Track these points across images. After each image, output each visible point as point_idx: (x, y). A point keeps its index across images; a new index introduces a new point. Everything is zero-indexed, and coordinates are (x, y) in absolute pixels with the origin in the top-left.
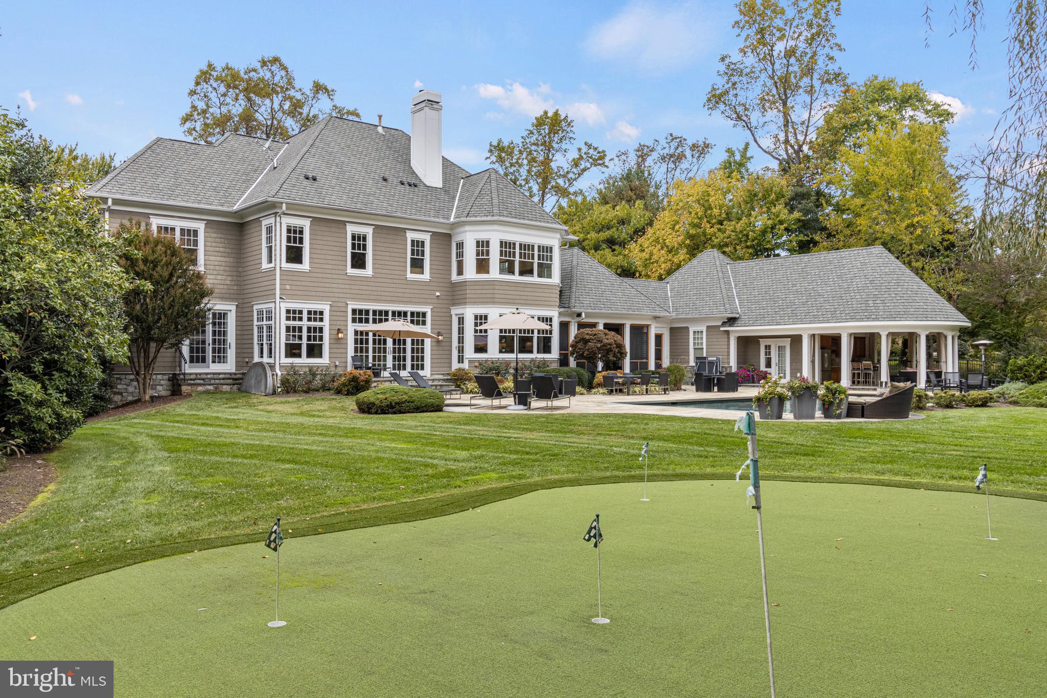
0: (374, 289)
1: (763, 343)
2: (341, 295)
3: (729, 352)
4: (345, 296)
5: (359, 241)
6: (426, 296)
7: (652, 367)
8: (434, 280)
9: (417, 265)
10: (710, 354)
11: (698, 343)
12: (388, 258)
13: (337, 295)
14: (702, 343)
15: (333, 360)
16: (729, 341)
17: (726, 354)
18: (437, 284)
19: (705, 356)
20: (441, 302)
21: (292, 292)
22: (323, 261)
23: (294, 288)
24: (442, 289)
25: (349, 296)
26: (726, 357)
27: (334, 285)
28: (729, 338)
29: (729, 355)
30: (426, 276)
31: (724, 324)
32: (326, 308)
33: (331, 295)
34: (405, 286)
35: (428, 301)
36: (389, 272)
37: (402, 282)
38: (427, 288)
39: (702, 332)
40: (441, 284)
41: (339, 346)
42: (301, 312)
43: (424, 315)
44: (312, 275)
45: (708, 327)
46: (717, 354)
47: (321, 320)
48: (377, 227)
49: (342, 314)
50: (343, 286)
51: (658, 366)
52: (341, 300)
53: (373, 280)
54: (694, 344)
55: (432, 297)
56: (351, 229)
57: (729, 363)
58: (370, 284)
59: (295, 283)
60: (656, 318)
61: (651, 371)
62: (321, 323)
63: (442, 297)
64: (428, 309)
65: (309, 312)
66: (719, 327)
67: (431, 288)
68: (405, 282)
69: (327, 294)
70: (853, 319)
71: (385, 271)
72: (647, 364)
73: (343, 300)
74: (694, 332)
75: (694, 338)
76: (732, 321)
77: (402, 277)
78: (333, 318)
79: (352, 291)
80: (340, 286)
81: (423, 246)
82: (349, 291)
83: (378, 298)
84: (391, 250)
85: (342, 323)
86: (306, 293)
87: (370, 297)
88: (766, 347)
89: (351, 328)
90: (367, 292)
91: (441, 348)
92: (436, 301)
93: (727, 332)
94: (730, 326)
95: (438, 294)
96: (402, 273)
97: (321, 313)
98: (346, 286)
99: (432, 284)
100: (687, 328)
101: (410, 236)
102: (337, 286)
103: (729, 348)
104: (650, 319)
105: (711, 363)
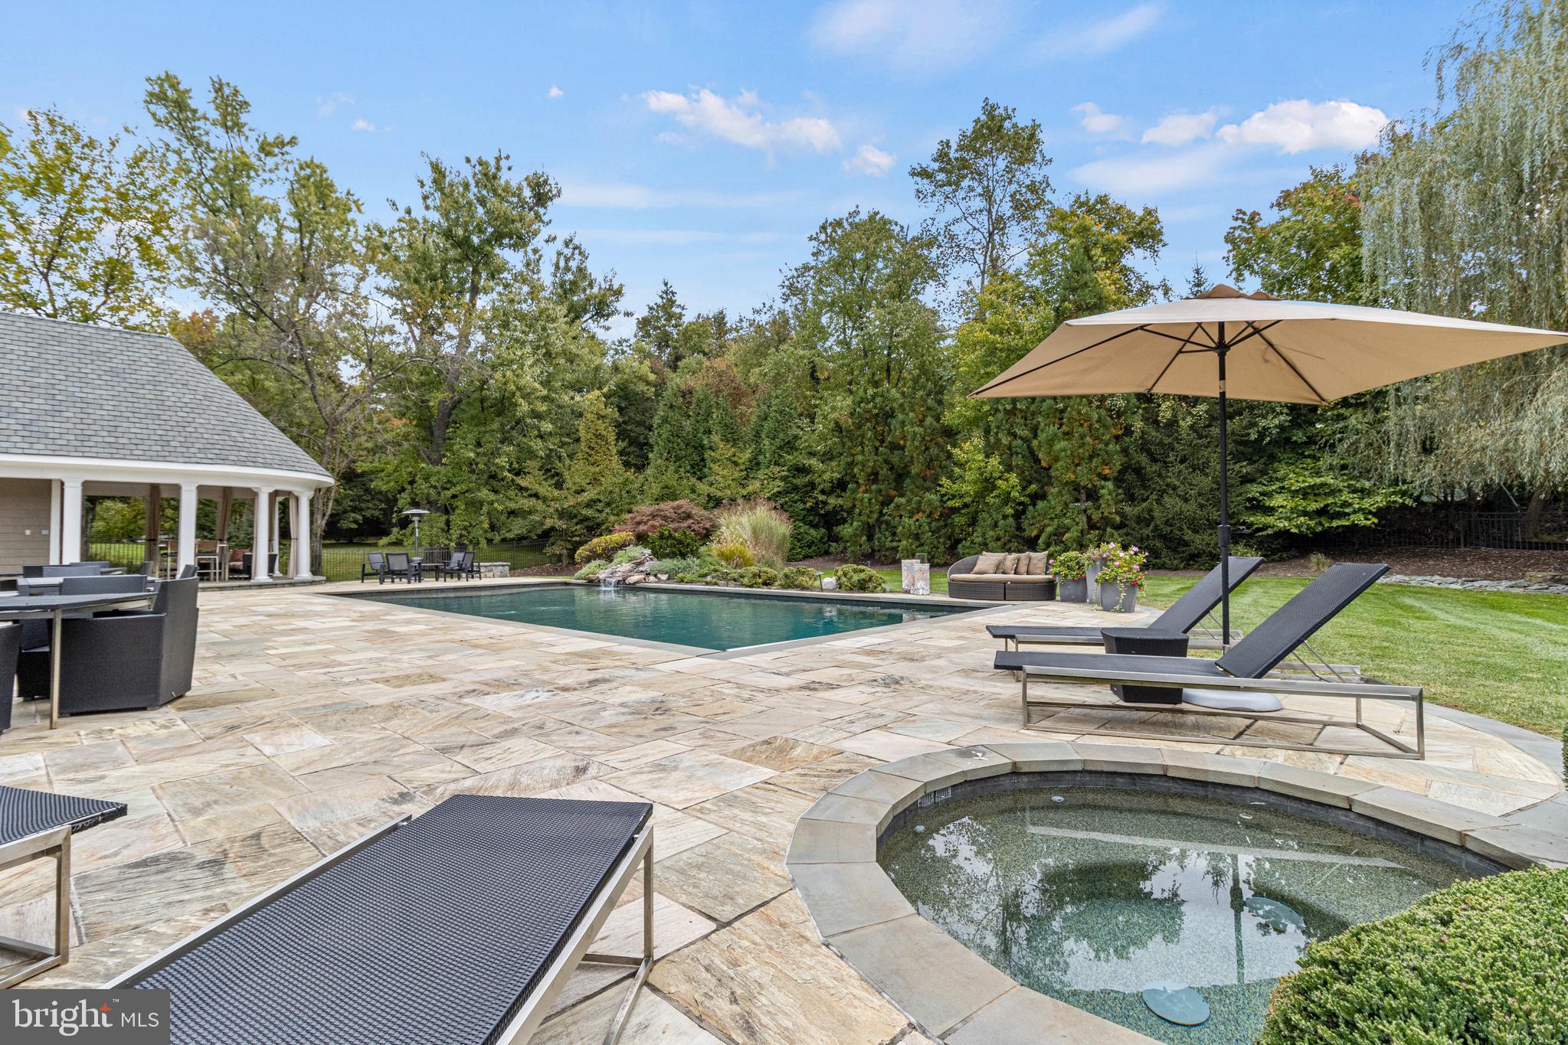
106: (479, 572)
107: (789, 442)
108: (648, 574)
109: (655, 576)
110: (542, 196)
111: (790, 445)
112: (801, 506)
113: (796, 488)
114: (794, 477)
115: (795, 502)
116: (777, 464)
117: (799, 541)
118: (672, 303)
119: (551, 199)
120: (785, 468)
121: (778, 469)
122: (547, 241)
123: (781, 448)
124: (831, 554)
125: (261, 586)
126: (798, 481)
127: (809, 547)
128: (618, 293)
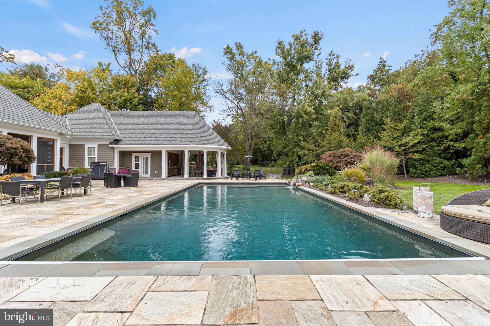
1: (134, 155)
3: (114, 160)
7: (57, 169)
10: (100, 161)
11: (91, 154)
14: (94, 154)
16: (114, 153)
17: (112, 161)
19: (96, 161)
26: (112, 163)
28: (114, 152)
29: (114, 161)
31: (111, 143)
39: (94, 147)
45: (99, 145)
46: (106, 161)
51: (62, 168)
54: (88, 154)
57: (114, 166)
60: (61, 134)
61: (56, 172)
66: (108, 145)
70: (192, 143)
72: (53, 167)
74: (89, 147)
75: (88, 151)
76: (117, 141)
88: (136, 157)
93: (113, 148)
94: (116, 144)
100: (83, 145)
103: (114, 158)
104: (55, 135)
105: (102, 167)
106: (265, 177)
107: (430, 116)
108: (306, 182)
109: (309, 183)
110: (316, 39)
111: (430, 118)
112: (437, 148)
113: (433, 140)
114: (433, 133)
115: (433, 147)
116: (421, 128)
117: (435, 167)
118: (384, 66)
119: (320, 40)
120: (427, 130)
121: (422, 130)
122: (318, 56)
123: (425, 119)
124: (457, 174)
125: (186, 179)
126: (435, 136)
127: (443, 170)
128: (352, 68)
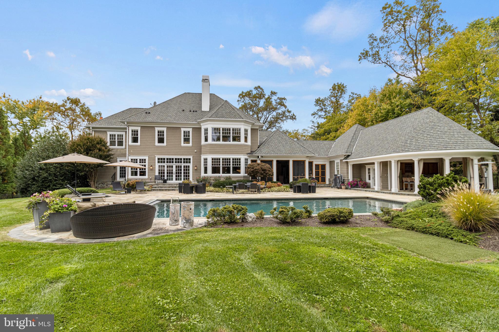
0: (167, 150)
1: (367, 167)
2: (153, 153)
4: (155, 153)
5: (161, 133)
6: (190, 152)
8: (193, 146)
9: (187, 140)
10: (341, 173)
12: (173, 139)
13: (151, 153)
15: (149, 177)
18: (195, 147)
19: (339, 174)
20: (196, 154)
21: (133, 153)
22: (146, 141)
23: (134, 151)
24: (197, 149)
25: (156, 153)
27: (150, 150)
28: (348, 165)
30: (190, 144)
31: (345, 158)
32: (147, 158)
33: (149, 153)
34: (181, 149)
35: (191, 154)
36: (173, 144)
37: (179, 147)
38: (191, 149)
40: (197, 147)
41: (152, 172)
42: (137, 160)
43: (190, 159)
44: (141, 146)
45: (340, 160)
47: (145, 162)
48: (167, 127)
49: (153, 160)
50: (154, 150)
52: (153, 155)
53: (167, 147)
54: (337, 168)
55: (193, 152)
56: (157, 129)
58: (165, 148)
59: (134, 150)
62: (145, 164)
63: (198, 152)
64: (191, 157)
65: (140, 160)
67: (192, 149)
68: (181, 147)
69: (147, 153)
71: (172, 144)
73: (154, 155)
74: (337, 163)
75: (337, 166)
76: (348, 157)
77: (179, 145)
78: (150, 161)
79: (157, 152)
80: (153, 150)
81: (189, 133)
82: (156, 152)
83: (169, 153)
84: (175, 135)
85: (153, 163)
86: (138, 153)
87: (165, 153)
88: (368, 169)
89: (157, 165)
90: (164, 152)
91: (197, 172)
92: (195, 154)
93: (347, 162)
95: (196, 151)
96: (179, 144)
97: (145, 160)
98: (155, 150)
99: (193, 147)
100: (334, 161)
101: (183, 130)
102: (151, 150)
